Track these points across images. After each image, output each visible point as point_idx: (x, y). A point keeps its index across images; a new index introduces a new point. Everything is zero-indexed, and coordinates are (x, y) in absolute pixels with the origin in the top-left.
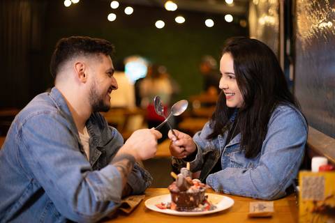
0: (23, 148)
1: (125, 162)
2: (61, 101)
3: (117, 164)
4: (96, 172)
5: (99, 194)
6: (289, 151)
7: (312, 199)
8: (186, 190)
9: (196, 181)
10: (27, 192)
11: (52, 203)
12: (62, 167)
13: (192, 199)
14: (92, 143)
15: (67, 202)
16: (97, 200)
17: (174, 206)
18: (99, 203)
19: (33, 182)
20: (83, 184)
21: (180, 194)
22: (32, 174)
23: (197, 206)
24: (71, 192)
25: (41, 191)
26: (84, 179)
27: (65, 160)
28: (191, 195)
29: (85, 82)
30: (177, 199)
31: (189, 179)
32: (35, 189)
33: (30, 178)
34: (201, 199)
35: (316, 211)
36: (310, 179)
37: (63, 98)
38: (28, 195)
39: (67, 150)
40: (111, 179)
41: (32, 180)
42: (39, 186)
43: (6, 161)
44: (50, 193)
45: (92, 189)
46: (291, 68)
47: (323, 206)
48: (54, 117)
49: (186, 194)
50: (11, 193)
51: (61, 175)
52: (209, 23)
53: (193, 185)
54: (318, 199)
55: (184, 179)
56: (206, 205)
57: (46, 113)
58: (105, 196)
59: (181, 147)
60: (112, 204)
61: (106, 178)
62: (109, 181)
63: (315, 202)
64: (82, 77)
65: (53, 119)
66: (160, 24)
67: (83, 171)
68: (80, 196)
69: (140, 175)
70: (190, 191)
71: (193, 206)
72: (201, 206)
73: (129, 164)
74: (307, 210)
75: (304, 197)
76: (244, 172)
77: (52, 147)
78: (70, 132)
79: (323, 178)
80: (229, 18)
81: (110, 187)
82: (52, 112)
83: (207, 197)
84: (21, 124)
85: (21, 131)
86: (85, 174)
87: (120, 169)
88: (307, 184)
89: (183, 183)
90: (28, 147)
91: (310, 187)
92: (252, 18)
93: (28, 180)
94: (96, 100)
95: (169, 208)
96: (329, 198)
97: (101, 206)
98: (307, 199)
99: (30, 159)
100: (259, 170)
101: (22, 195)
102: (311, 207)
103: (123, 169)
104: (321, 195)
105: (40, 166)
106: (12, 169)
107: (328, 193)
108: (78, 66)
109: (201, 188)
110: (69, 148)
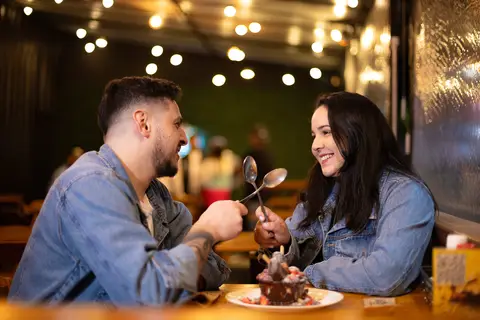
0: (66, 220)
1: (201, 241)
2: (114, 160)
3: (190, 243)
4: (166, 251)
5: (170, 279)
6: (414, 231)
7: (450, 284)
8: (282, 279)
9: (293, 269)
10: (72, 278)
11: (105, 294)
12: (120, 244)
13: (289, 291)
14: (157, 217)
15: (126, 288)
16: (167, 286)
17: (265, 300)
18: (169, 291)
19: (80, 265)
20: (149, 265)
21: (274, 285)
22: (78, 253)
23: (296, 301)
24: (133, 275)
25: (90, 277)
26: (149, 260)
27: (124, 235)
28: (288, 285)
29: (148, 137)
30: (269, 291)
31: (285, 265)
32: (82, 274)
33: (75, 260)
34: (301, 292)
35: (455, 300)
36: (446, 258)
37: (116, 157)
38: (72, 283)
39: (126, 222)
40: (184, 260)
41: (79, 262)
42: (88, 270)
43: (43, 239)
44: (103, 280)
45: (161, 271)
46: (408, 138)
47: (463, 293)
48: (108, 179)
49: (281, 284)
50: (50, 281)
51: (119, 254)
52: (289, 80)
53: (290, 273)
54: (456, 284)
55: (279, 264)
56: (307, 300)
57: (99, 174)
58: (178, 281)
59: (269, 232)
60: (185, 293)
61: (178, 259)
62: (181, 263)
63: (453, 288)
64: (144, 129)
65: (108, 182)
66: (219, 80)
67: (148, 249)
68: (144, 282)
69: (214, 263)
70: (286, 280)
71: (290, 300)
72: (300, 300)
73: (206, 244)
74: (443, 298)
75: (439, 281)
76: (354, 261)
77: (107, 217)
78: (130, 199)
79: (463, 257)
80: (316, 73)
81: (184, 271)
82: (106, 174)
83: (307, 291)
84: (65, 189)
85: (64, 198)
86: (151, 253)
87: (195, 249)
88: (443, 264)
89: (278, 270)
90: (74, 219)
91: (447, 267)
92: (349, 73)
93: (74, 262)
94: (162, 161)
95: (259, 303)
96: (471, 282)
97: (172, 295)
98: (443, 283)
99: (77, 235)
100: (374, 257)
101: (64, 282)
102: (449, 294)
103: (199, 250)
104: (460, 278)
105: (91, 243)
106: (51, 248)
107: (469, 275)
108: (138, 116)
109: (300, 278)
110: (129, 220)
